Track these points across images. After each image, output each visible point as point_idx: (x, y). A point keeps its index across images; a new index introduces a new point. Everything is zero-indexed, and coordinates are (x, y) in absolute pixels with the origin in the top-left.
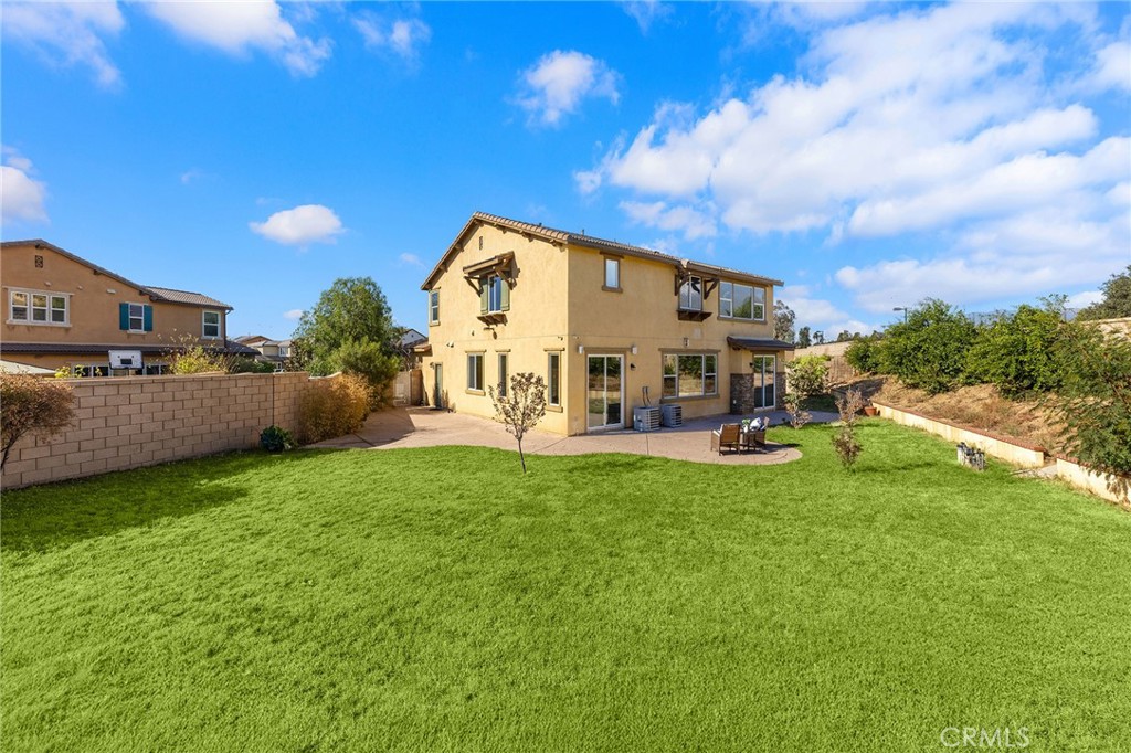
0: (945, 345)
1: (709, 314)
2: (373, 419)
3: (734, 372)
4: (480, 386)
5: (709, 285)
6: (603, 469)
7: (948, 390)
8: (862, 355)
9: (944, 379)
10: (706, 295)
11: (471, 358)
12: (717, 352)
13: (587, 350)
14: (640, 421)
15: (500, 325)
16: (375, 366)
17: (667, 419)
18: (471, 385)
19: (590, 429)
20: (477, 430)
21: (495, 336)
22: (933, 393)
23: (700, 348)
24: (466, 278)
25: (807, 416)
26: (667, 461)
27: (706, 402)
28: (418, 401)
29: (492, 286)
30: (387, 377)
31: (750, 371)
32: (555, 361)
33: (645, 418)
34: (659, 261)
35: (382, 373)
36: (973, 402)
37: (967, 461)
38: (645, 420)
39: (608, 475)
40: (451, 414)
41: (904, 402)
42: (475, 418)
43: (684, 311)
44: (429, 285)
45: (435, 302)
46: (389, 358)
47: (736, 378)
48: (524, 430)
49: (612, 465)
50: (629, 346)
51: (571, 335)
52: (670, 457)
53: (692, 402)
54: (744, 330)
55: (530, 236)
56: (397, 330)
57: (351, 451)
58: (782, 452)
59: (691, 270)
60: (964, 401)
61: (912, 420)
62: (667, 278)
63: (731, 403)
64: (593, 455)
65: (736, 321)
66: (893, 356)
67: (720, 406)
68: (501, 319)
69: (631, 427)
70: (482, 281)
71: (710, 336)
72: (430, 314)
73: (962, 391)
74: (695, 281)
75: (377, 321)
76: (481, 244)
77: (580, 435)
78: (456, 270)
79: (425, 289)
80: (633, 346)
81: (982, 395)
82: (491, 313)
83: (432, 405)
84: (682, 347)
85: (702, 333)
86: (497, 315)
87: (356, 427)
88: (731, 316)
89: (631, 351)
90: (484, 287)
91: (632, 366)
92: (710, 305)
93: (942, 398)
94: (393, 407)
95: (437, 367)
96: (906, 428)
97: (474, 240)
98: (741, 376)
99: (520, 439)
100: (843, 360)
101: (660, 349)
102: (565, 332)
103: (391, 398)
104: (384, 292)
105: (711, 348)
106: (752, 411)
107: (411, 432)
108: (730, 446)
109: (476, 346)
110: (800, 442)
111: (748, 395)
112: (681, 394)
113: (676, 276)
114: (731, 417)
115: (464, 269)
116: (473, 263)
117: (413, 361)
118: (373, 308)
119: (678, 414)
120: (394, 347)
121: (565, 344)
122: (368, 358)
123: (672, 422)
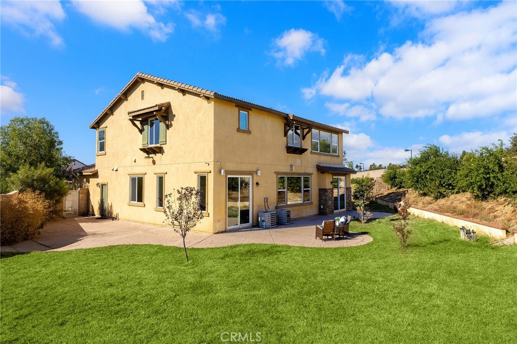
0: (443, 170)
1: (306, 150)
2: (49, 227)
3: (321, 188)
4: (140, 199)
5: (306, 131)
6: (246, 255)
7: (444, 197)
8: (393, 176)
9: (442, 190)
10: (304, 137)
11: (133, 180)
12: (311, 174)
13: (227, 172)
14: (263, 221)
15: (159, 155)
16: (50, 186)
17: (281, 220)
18: (133, 199)
19: (229, 228)
20: (140, 233)
21: (154, 162)
22: (437, 198)
23: (300, 172)
24: (130, 120)
25: (369, 214)
26: (290, 247)
27: (304, 207)
28: (85, 212)
29: (152, 126)
30: (59, 195)
31: (331, 187)
32: (203, 180)
33: (267, 218)
34: (275, 114)
35: (55, 191)
36: (460, 203)
37: (466, 237)
38: (267, 220)
39: (251, 259)
40: (115, 221)
41: (421, 204)
42: (136, 224)
43: (290, 148)
44: (97, 125)
45: (102, 136)
46: (61, 179)
47: (322, 191)
48: (187, 230)
49: (252, 252)
50: (255, 170)
51: (216, 161)
52: (290, 244)
53: (296, 208)
54: (326, 160)
55: (184, 92)
56: (66, 159)
57: (33, 253)
58: (360, 238)
59: (295, 121)
60: (454, 202)
61: (427, 215)
62: (279, 125)
63: (320, 208)
64: (236, 246)
65: (322, 155)
66: (413, 177)
67: (312, 210)
68: (160, 150)
69: (257, 225)
70: (143, 123)
71: (306, 164)
72: (97, 147)
73: (452, 197)
74: (297, 128)
75: (50, 151)
76: (143, 96)
77: (222, 232)
78: (122, 114)
79: (93, 128)
80: (257, 170)
81: (464, 199)
82: (150, 146)
83: (97, 215)
84: (289, 171)
85: (301, 162)
86: (156, 147)
87: (34, 234)
88: (319, 152)
89: (257, 173)
90: (145, 127)
91: (257, 184)
92: (307, 144)
93: (442, 201)
94: (64, 218)
95: (103, 186)
96: (424, 220)
97: (136, 93)
98: (325, 190)
99: (184, 236)
100: (380, 180)
101: (275, 173)
102: (211, 159)
103: (62, 210)
104: (56, 129)
105: (307, 172)
106: (332, 212)
107: (84, 236)
108: (328, 235)
109: (138, 171)
110: (369, 231)
111: (330, 202)
112: (289, 203)
113: (285, 124)
114: (320, 217)
115: (129, 113)
116: (136, 110)
117: (81, 182)
118: (47, 141)
119: (289, 216)
120: (64, 171)
121: (211, 168)
122: (43, 180)
123: (284, 221)
